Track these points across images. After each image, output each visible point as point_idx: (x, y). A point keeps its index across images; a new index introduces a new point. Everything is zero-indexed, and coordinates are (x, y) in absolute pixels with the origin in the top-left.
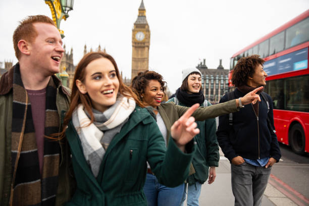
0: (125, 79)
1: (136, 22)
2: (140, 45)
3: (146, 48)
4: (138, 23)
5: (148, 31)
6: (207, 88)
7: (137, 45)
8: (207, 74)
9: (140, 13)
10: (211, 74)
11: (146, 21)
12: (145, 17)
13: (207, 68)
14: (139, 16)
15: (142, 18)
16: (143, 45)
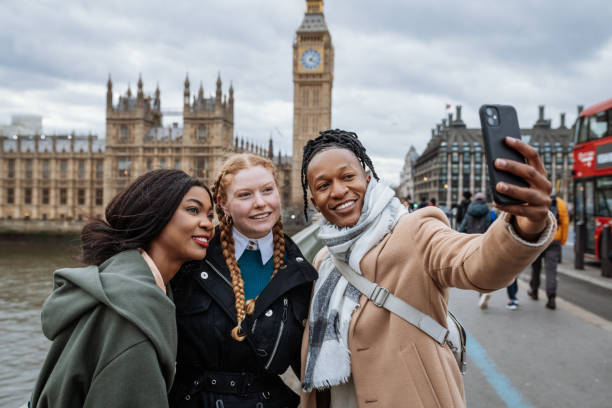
0: (280, 157)
1: (303, 27)
2: (310, 79)
3: (326, 86)
4: (306, 29)
5: (328, 46)
6: (467, 172)
7: (303, 79)
8: (465, 140)
9: (309, 7)
10: (475, 140)
11: (324, 25)
12: (322, 14)
13: (464, 126)
14: (307, 15)
15: (316, 18)
16: (317, 79)
